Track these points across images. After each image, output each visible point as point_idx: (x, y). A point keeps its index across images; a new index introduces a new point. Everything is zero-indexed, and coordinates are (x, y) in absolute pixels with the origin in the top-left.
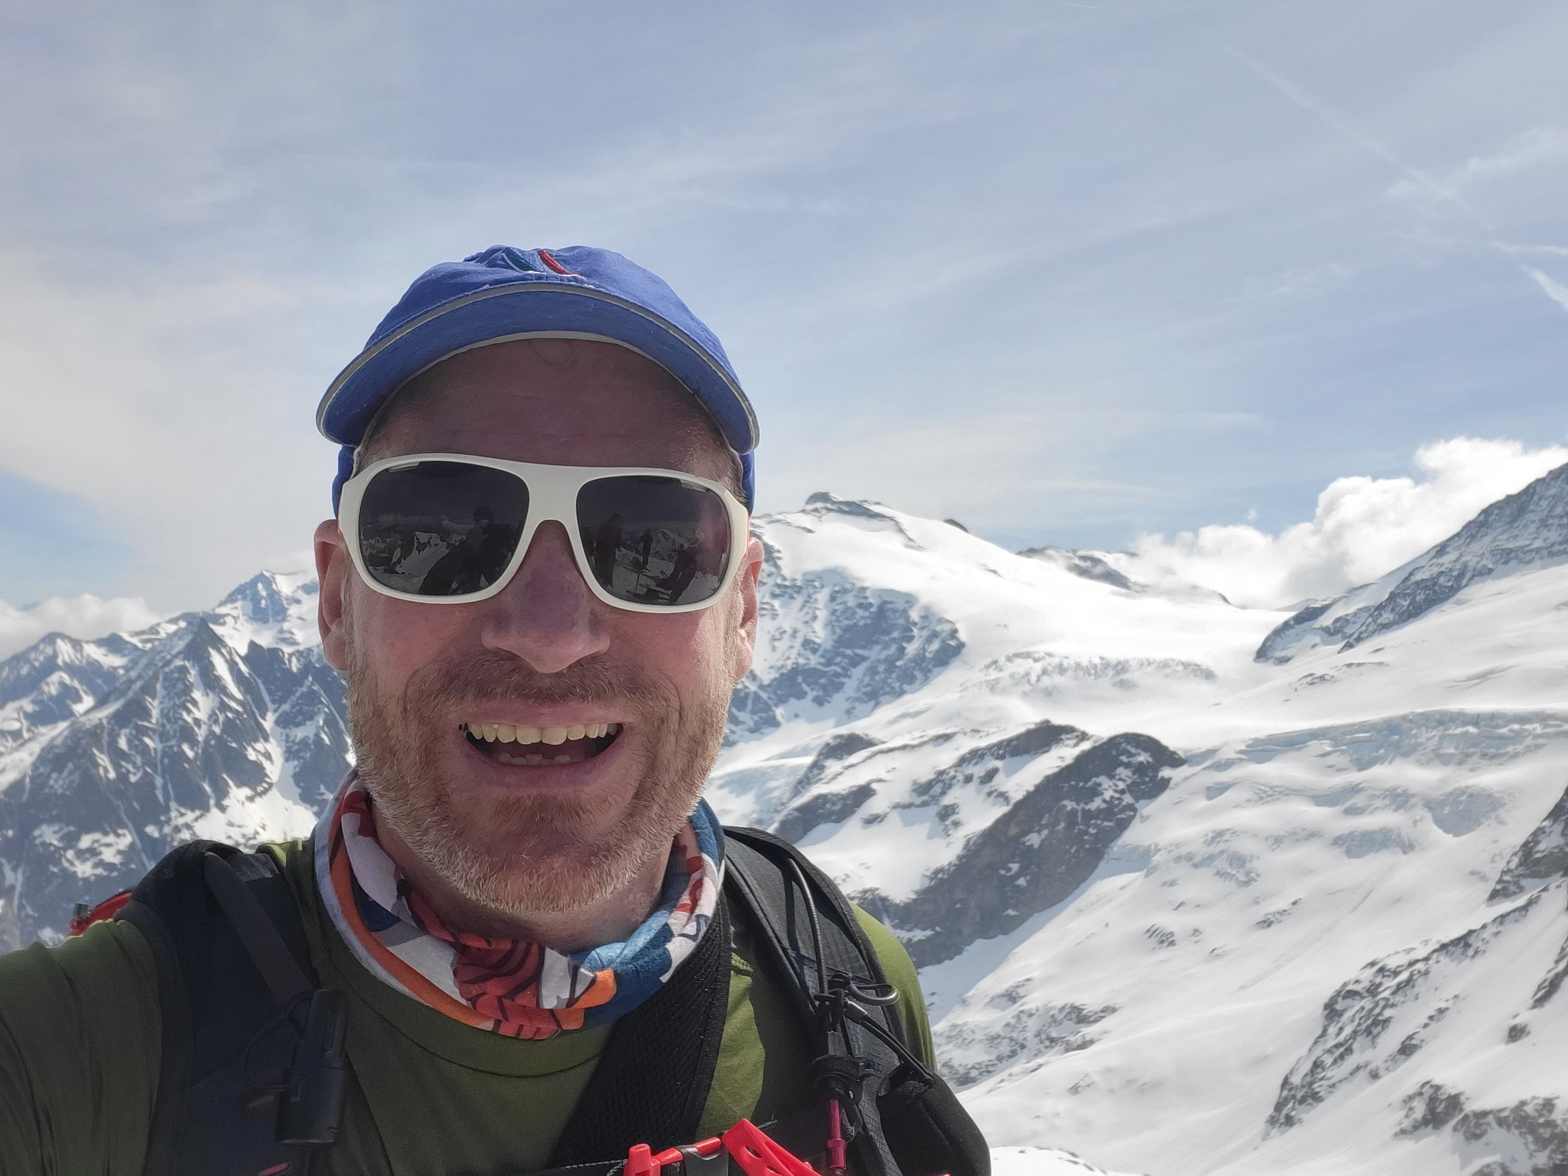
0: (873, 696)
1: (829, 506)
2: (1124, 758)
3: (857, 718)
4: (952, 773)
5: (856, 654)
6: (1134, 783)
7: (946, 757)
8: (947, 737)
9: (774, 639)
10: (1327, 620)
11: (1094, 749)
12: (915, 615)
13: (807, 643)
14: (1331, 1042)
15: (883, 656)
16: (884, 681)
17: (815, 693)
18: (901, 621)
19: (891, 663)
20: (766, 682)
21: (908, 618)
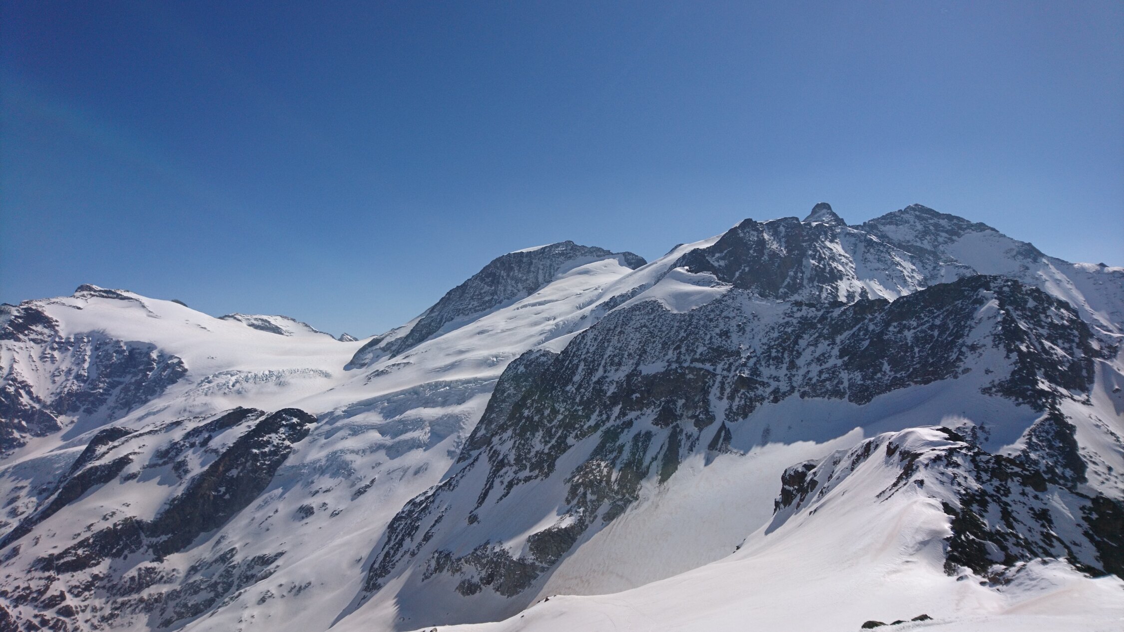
0: (128, 406)
1: (92, 293)
2: (284, 422)
3: (116, 419)
4: (182, 443)
5: (114, 381)
6: (290, 435)
7: (177, 435)
8: (178, 423)
9: (54, 376)
10: (383, 344)
11: (266, 419)
12: (154, 355)
13: (78, 377)
14: (392, 543)
15: (133, 380)
16: (135, 395)
17: (85, 407)
18: (145, 359)
19: (138, 384)
20: (48, 403)
21: (149, 357)
